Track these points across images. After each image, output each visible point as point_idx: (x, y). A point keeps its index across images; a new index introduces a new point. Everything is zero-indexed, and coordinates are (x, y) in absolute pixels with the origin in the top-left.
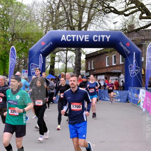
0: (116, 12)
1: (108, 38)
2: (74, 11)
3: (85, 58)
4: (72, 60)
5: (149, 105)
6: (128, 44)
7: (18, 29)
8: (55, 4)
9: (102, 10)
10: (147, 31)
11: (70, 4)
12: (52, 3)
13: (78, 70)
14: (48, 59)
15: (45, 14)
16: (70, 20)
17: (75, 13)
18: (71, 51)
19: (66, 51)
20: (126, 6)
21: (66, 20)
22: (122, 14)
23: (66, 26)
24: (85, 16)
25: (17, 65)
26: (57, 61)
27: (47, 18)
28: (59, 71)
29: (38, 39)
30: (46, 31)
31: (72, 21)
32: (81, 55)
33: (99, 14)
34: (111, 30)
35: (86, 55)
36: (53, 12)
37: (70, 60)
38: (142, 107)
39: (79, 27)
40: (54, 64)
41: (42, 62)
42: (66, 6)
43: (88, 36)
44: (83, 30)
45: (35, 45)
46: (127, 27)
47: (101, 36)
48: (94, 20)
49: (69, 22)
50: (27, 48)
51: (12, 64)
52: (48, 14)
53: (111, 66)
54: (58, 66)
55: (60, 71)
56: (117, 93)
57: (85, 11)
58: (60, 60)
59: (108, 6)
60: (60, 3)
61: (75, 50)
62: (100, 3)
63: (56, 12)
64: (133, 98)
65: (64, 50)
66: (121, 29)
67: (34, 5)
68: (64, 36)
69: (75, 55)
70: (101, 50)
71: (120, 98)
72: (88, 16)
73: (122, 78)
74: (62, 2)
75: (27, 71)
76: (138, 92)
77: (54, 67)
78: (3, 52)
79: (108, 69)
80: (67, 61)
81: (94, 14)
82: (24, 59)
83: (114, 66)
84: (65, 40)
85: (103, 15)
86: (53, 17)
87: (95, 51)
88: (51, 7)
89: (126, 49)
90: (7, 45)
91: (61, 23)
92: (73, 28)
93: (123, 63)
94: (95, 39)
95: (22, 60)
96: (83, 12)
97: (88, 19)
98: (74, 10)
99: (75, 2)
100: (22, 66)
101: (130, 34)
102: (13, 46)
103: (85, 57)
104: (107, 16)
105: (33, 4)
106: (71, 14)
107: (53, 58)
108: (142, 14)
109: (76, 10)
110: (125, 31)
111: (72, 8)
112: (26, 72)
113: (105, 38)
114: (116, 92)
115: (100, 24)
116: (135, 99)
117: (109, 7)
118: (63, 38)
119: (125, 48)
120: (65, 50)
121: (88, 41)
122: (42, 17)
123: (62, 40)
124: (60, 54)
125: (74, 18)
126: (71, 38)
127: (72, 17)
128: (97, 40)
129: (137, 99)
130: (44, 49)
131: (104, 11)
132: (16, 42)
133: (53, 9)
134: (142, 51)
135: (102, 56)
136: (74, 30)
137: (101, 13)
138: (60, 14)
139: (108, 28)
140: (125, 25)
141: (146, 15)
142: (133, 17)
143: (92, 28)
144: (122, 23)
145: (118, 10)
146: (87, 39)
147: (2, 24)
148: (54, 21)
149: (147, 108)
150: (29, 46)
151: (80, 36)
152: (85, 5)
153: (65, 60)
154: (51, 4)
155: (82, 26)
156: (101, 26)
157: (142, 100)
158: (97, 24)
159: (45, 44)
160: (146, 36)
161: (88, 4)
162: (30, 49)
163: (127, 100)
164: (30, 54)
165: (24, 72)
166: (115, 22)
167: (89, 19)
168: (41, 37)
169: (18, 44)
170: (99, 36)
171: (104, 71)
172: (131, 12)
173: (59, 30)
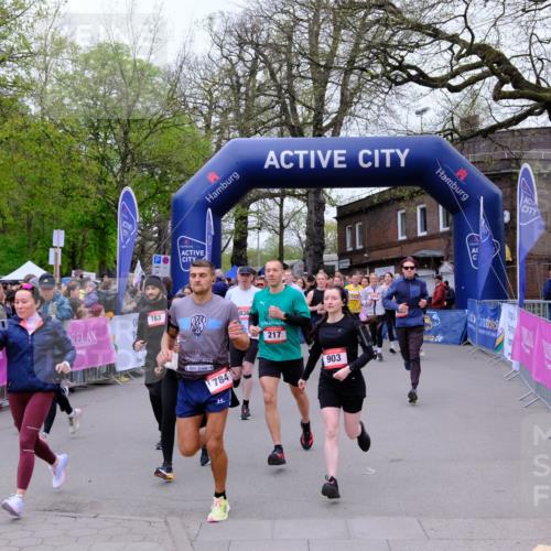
0: (422, 79)
1: (403, 157)
2: (300, 81)
3: (336, 218)
4: (299, 223)
5: (528, 351)
6: (462, 175)
7: (138, 138)
8: (244, 61)
9: (383, 75)
10: (516, 133)
11: (288, 60)
12: (235, 59)
13: (316, 253)
14: (229, 224)
15: (216, 93)
16: (289, 108)
17: (304, 87)
18: (295, 196)
19: (278, 199)
20: (454, 62)
21: (278, 108)
22: (443, 87)
23: (277, 125)
24: (332, 95)
25: (139, 243)
26: (254, 228)
27: (222, 103)
28: (259, 257)
29: (197, 165)
30: (220, 141)
31: (295, 109)
32: (324, 209)
33: (373, 88)
34: (409, 132)
35: (339, 208)
36: (239, 85)
37: (293, 224)
38: (509, 359)
39: (315, 127)
40: (246, 238)
41: (213, 233)
42: (276, 66)
43: (344, 152)
44: (328, 134)
45: (188, 183)
46: (457, 122)
47: (383, 151)
48: (359, 106)
49: (287, 113)
50: (165, 191)
51: (125, 239)
52: (225, 93)
53: (414, 240)
54: (258, 241)
55: (262, 256)
56: (435, 317)
57: (331, 79)
58: (262, 225)
59: (400, 63)
60: (257, 58)
61: (306, 195)
62: (376, 55)
63: (247, 85)
64: (483, 332)
65: (272, 196)
66: (439, 129)
67: (184, 66)
68: (272, 154)
69: (305, 210)
70: (384, 192)
71: (444, 333)
72: (342, 94)
73: (447, 273)
74: (263, 56)
75: (169, 257)
76: (496, 314)
77: (245, 246)
78: (98, 207)
79: (405, 247)
80: (282, 227)
81: (358, 88)
82: (158, 222)
83: (423, 238)
84: (277, 166)
85: (386, 90)
86: (238, 100)
87: (364, 197)
88: (231, 72)
89: (457, 189)
90: (107, 186)
91: (262, 117)
92: (297, 131)
93: (447, 229)
94: (365, 162)
95: (151, 227)
96: (326, 83)
97: (342, 102)
98: (300, 76)
99: (304, 55)
100: (152, 243)
101: (466, 145)
102: (128, 189)
103: (335, 215)
104: (397, 94)
105: (179, 64)
106: (290, 91)
107: (242, 219)
108: (502, 86)
109: (304, 77)
110: (451, 134)
111: (294, 71)
112: (165, 261)
113: (395, 158)
114: (431, 316)
115: (378, 116)
116: (489, 333)
117: (402, 67)
118: (271, 160)
119: (453, 186)
120: (276, 195)
121: (344, 166)
122: (206, 102)
123: (266, 166)
124: (262, 207)
125: (301, 103)
126: (295, 159)
127: (293, 99)
128: (370, 164)
129: (493, 335)
130: (216, 194)
131: (389, 78)
132: (134, 176)
133: (238, 77)
134: (504, 193)
135: (386, 209)
136: (302, 135)
137: (380, 85)
138: (258, 90)
139: (401, 128)
140: (452, 119)
141: (514, 87)
142: (475, 95)
143: (353, 130)
144: (443, 113)
145: (430, 75)
146: (340, 162)
147: (93, 124)
148: (241, 110)
149: (525, 359)
150: (171, 187)
151: (320, 153)
152: (332, 62)
153: (278, 224)
154: (231, 61)
155: (324, 125)
156: (380, 122)
157: (509, 336)
158: (369, 117)
159: (217, 178)
160: (515, 148)
161: (341, 60)
162: (173, 195)
163: (464, 339)
164: (177, 208)
165: (159, 262)
166: (420, 109)
167: (346, 103)
168: (206, 160)
169: (140, 182)
170: (377, 152)
171: (394, 253)
172: (467, 78)
173: (258, 137)
